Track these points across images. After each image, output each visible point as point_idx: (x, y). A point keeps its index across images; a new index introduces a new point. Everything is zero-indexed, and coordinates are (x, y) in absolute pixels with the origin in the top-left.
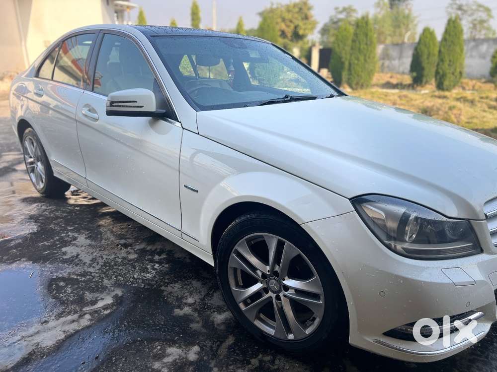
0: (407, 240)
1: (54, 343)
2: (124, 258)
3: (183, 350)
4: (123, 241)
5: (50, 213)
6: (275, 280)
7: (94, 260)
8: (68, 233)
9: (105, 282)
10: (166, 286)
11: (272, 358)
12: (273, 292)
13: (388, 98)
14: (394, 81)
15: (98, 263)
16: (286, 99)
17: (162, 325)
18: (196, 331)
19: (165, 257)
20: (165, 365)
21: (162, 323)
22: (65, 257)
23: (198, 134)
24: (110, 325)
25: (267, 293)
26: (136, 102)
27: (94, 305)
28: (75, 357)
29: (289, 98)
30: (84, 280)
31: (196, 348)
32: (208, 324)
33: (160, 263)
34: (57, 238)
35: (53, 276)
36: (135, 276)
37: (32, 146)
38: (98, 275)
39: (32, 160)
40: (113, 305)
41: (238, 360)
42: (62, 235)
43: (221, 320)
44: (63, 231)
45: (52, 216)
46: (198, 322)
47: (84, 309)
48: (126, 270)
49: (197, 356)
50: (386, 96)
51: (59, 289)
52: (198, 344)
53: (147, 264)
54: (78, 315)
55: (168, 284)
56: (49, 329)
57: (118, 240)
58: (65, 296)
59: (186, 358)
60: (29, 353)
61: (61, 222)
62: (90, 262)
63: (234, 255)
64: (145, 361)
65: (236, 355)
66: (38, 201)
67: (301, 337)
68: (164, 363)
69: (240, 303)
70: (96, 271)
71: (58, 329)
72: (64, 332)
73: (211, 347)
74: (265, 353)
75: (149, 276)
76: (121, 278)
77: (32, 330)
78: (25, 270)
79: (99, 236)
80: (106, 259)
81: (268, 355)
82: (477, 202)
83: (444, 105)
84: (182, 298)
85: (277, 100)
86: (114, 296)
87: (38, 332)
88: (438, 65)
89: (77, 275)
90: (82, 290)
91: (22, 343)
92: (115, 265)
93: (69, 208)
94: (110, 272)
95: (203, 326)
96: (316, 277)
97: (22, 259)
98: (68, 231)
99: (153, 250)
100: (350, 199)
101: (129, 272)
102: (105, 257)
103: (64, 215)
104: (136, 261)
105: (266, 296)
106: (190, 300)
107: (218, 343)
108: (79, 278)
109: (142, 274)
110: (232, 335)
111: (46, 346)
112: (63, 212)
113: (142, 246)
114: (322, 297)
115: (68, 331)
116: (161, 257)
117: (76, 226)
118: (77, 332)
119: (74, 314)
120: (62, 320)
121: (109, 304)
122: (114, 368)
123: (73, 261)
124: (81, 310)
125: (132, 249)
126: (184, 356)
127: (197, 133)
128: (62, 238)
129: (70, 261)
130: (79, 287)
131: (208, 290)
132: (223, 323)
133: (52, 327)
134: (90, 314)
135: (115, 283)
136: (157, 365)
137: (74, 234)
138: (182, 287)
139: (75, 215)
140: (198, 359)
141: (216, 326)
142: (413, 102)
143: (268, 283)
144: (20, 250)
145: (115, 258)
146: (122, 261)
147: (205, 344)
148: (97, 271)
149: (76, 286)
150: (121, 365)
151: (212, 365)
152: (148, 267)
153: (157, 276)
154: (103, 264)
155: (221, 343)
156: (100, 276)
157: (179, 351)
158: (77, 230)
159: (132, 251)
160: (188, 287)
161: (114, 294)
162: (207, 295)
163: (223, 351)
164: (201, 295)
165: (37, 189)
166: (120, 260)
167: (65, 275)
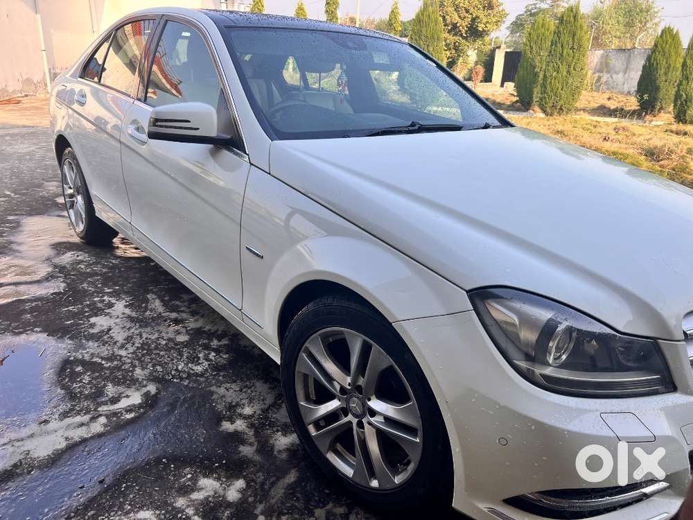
0: (551, 362)
1: (50, 453)
2: (170, 340)
3: (221, 484)
4: (174, 315)
5: (86, 266)
6: (358, 398)
7: (129, 339)
8: (103, 296)
9: (136, 372)
10: (219, 385)
11: (346, 510)
12: (355, 416)
13: (599, 130)
14: (612, 105)
15: (134, 344)
16: (411, 128)
17: (201, 442)
18: (246, 457)
19: (226, 342)
20: (192, 503)
21: (202, 440)
22: (92, 331)
23: (270, 174)
24: (129, 435)
25: (346, 416)
26: (189, 122)
27: (115, 403)
28: (73, 477)
29: (416, 127)
30: (110, 366)
31: (240, 483)
32: (265, 448)
33: (217, 351)
34: (88, 303)
35: (70, 356)
36: (180, 368)
37: (71, 172)
38: (129, 361)
39: (72, 191)
40: (140, 406)
41: (296, 508)
42: (96, 299)
43: (285, 445)
44: (98, 293)
45: (88, 270)
46: (251, 445)
47: (99, 409)
48: (168, 357)
49: (240, 496)
50: (595, 127)
51: (74, 376)
52: (245, 478)
53: (200, 352)
54: (90, 416)
55: (222, 383)
56: (48, 433)
57: (168, 313)
58: (79, 387)
59: (224, 496)
60: (15, 464)
61: (98, 280)
62: (124, 342)
63: (304, 355)
64: (165, 494)
65: (295, 501)
66: (75, 248)
67: (388, 486)
68: (192, 501)
69: (309, 424)
70: (128, 355)
71: (60, 433)
72: (67, 439)
73: (263, 484)
74: (338, 502)
75: (199, 369)
76: (159, 368)
77: (25, 432)
78: (35, 345)
79: (144, 305)
80: (146, 339)
81: (341, 507)
82: (671, 311)
83: (680, 146)
84: (237, 405)
85: (396, 129)
86: (144, 393)
87: (32, 436)
88: (680, 84)
89: (103, 358)
90: (104, 380)
91: (7, 449)
92: (156, 348)
93: (114, 261)
94: (147, 359)
95: (258, 451)
96: (413, 402)
97: (35, 329)
98: (104, 294)
99: (212, 331)
100: (468, 292)
101: (172, 360)
102: (145, 336)
103: (104, 270)
104: (186, 346)
105: (345, 420)
106: (247, 411)
107: (274, 479)
108: (103, 362)
109: (190, 365)
110: (296, 469)
111: (38, 458)
112: (104, 266)
113: (198, 325)
114: (420, 433)
115: (72, 438)
116: (221, 343)
117: (117, 288)
118: (84, 441)
119: (85, 414)
120: (68, 421)
121: (134, 405)
122: (121, 500)
123: (102, 337)
124: (95, 410)
125: (183, 327)
126: (221, 492)
127: (268, 172)
128: (95, 303)
129: (97, 337)
130: (101, 376)
131: (276, 398)
132: (287, 450)
133: (51, 431)
134: (107, 416)
135: (151, 374)
136: (181, 502)
137: (110, 299)
138: (241, 390)
139: (118, 273)
140: (240, 499)
141: (275, 453)
142: (635, 139)
143: (347, 401)
144: (35, 317)
145: (158, 339)
146: (166, 344)
147: (255, 477)
148: (130, 356)
149: (97, 374)
150: (131, 496)
151: (258, 511)
152: (201, 355)
153: (209, 370)
154: (140, 345)
155: (278, 479)
156: (132, 363)
157: (216, 484)
158: (116, 294)
159: (184, 330)
160: (249, 391)
161: (144, 390)
162: (273, 405)
163: (278, 492)
164: (265, 404)
165: (76, 232)
166: (164, 342)
167: (87, 357)
